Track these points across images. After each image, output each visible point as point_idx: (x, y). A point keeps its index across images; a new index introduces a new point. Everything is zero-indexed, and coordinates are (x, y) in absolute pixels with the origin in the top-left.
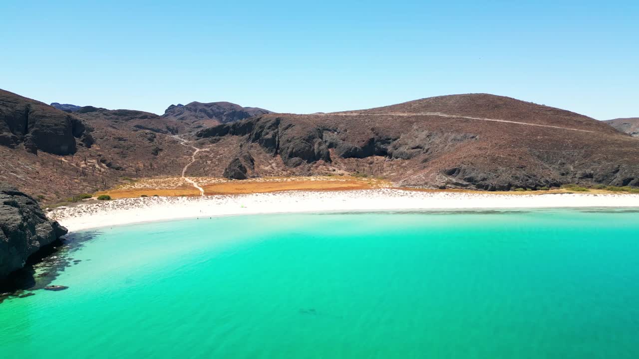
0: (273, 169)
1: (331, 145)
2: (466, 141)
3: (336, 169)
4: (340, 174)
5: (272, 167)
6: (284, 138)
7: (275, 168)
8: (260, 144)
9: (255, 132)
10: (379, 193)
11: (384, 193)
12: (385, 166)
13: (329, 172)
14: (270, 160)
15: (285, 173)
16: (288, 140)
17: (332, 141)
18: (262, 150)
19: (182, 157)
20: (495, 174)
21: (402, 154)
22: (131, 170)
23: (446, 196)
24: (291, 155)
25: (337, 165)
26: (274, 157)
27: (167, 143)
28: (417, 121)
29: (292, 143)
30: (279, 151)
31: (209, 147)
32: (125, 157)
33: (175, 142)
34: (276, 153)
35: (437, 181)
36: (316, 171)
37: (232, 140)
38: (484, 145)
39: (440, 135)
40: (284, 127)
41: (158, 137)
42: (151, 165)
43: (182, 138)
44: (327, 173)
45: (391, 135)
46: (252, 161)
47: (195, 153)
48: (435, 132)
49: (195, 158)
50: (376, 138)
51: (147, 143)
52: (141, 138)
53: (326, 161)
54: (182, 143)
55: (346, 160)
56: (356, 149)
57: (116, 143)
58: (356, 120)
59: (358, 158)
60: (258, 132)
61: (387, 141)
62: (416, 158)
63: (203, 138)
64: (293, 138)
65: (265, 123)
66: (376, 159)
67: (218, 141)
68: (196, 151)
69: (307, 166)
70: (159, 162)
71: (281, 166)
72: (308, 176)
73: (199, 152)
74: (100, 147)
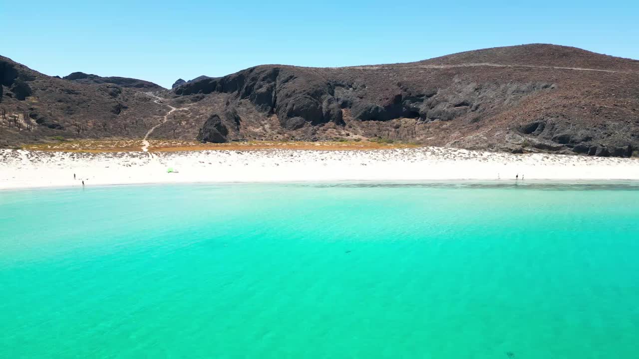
0: (265, 131)
1: (344, 105)
2: (535, 92)
3: (351, 133)
4: (355, 140)
5: (264, 129)
6: (282, 93)
7: (269, 130)
8: (251, 100)
9: (245, 86)
10: (425, 154)
11: (433, 153)
12: (417, 129)
13: (341, 137)
14: (263, 120)
15: (281, 137)
16: (287, 95)
17: (346, 99)
18: (254, 108)
19: (152, 117)
20: (604, 131)
21: (440, 113)
22: (73, 129)
23: (545, 159)
24: (291, 114)
25: (351, 129)
26: (268, 116)
27: (135, 100)
28: (459, 73)
29: (292, 98)
30: (275, 109)
31: (189, 106)
32: (71, 114)
33: (146, 99)
34: (271, 113)
35: (507, 142)
36: (324, 135)
37: (218, 98)
38: (570, 93)
39: (495, 87)
40: (283, 79)
41: (124, 92)
42: (105, 125)
43: (156, 95)
44: (337, 138)
45: (424, 91)
46: (237, 120)
47: (169, 113)
48: (486, 84)
49: (168, 119)
50: (404, 94)
51: (106, 98)
52: (100, 92)
53: (338, 124)
54: (155, 101)
55: (364, 123)
56: (377, 108)
57: (63, 95)
58: (377, 74)
59: (379, 120)
60: (250, 85)
61: (419, 98)
62: (461, 118)
63: (184, 95)
64: (294, 92)
65: (259, 74)
66: (404, 122)
67: (201, 99)
68: (172, 111)
69: (311, 128)
70: (119, 122)
71: (276, 128)
72: (313, 141)
73: (175, 111)
74: (38, 100)
